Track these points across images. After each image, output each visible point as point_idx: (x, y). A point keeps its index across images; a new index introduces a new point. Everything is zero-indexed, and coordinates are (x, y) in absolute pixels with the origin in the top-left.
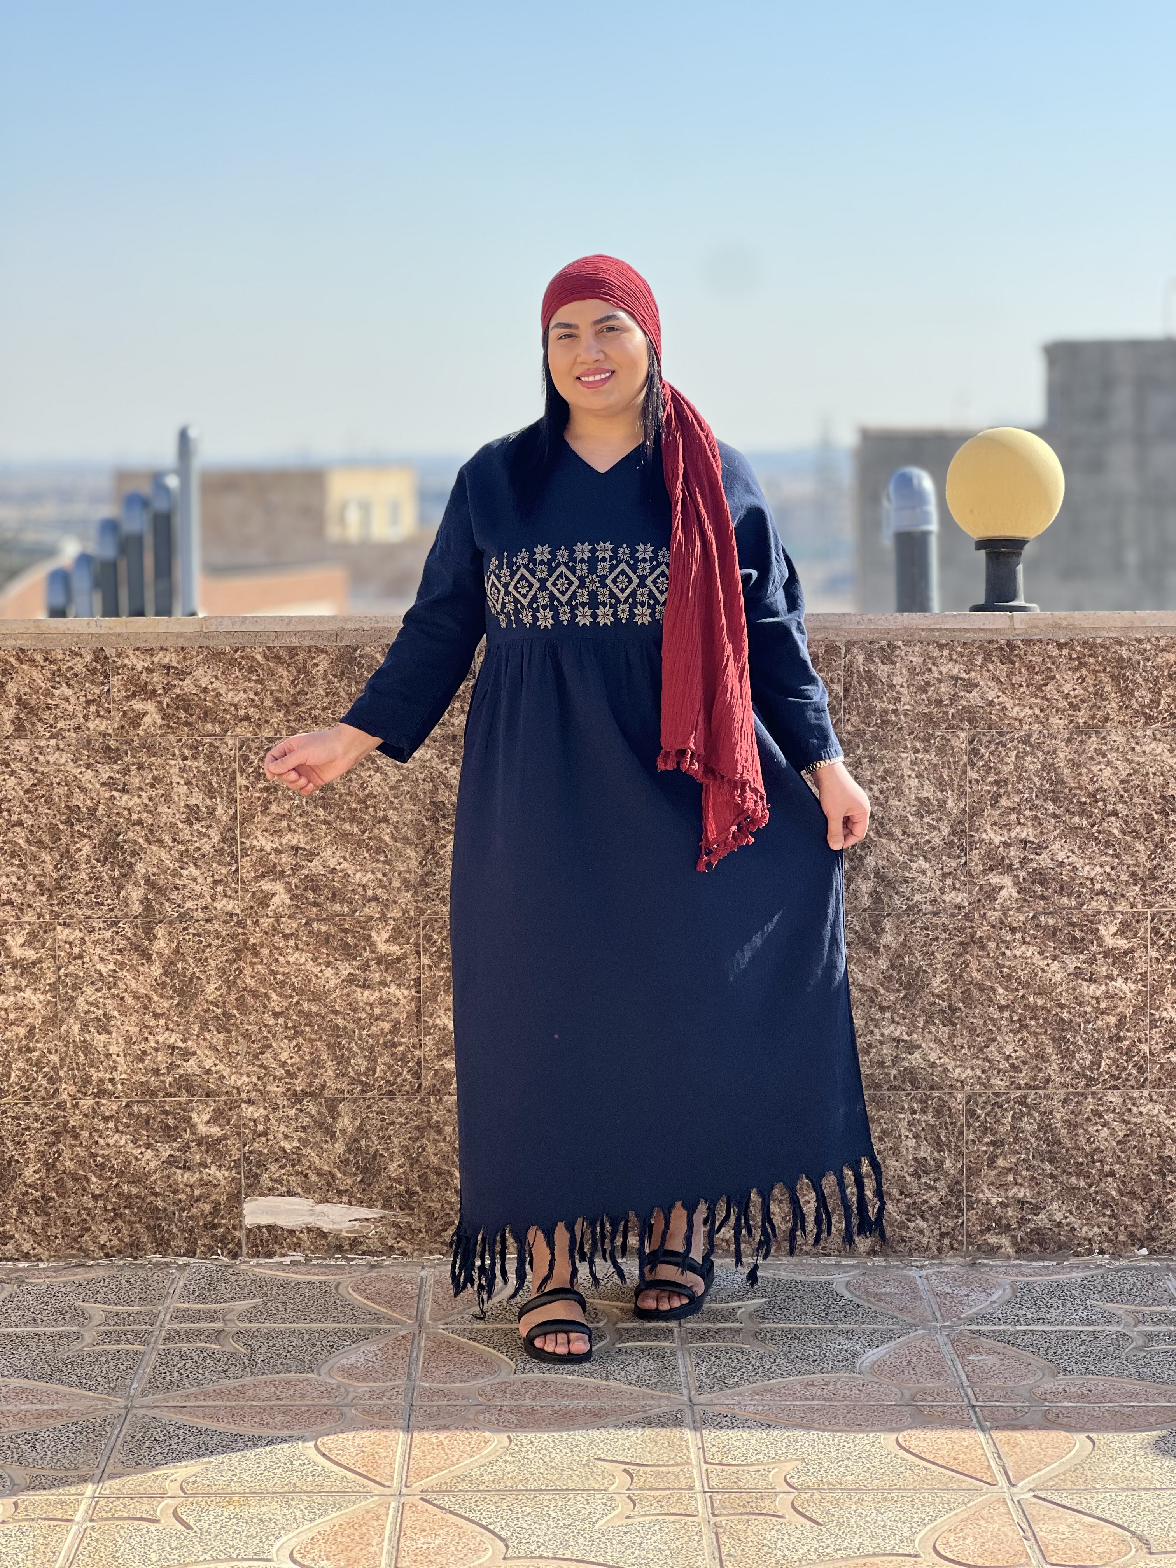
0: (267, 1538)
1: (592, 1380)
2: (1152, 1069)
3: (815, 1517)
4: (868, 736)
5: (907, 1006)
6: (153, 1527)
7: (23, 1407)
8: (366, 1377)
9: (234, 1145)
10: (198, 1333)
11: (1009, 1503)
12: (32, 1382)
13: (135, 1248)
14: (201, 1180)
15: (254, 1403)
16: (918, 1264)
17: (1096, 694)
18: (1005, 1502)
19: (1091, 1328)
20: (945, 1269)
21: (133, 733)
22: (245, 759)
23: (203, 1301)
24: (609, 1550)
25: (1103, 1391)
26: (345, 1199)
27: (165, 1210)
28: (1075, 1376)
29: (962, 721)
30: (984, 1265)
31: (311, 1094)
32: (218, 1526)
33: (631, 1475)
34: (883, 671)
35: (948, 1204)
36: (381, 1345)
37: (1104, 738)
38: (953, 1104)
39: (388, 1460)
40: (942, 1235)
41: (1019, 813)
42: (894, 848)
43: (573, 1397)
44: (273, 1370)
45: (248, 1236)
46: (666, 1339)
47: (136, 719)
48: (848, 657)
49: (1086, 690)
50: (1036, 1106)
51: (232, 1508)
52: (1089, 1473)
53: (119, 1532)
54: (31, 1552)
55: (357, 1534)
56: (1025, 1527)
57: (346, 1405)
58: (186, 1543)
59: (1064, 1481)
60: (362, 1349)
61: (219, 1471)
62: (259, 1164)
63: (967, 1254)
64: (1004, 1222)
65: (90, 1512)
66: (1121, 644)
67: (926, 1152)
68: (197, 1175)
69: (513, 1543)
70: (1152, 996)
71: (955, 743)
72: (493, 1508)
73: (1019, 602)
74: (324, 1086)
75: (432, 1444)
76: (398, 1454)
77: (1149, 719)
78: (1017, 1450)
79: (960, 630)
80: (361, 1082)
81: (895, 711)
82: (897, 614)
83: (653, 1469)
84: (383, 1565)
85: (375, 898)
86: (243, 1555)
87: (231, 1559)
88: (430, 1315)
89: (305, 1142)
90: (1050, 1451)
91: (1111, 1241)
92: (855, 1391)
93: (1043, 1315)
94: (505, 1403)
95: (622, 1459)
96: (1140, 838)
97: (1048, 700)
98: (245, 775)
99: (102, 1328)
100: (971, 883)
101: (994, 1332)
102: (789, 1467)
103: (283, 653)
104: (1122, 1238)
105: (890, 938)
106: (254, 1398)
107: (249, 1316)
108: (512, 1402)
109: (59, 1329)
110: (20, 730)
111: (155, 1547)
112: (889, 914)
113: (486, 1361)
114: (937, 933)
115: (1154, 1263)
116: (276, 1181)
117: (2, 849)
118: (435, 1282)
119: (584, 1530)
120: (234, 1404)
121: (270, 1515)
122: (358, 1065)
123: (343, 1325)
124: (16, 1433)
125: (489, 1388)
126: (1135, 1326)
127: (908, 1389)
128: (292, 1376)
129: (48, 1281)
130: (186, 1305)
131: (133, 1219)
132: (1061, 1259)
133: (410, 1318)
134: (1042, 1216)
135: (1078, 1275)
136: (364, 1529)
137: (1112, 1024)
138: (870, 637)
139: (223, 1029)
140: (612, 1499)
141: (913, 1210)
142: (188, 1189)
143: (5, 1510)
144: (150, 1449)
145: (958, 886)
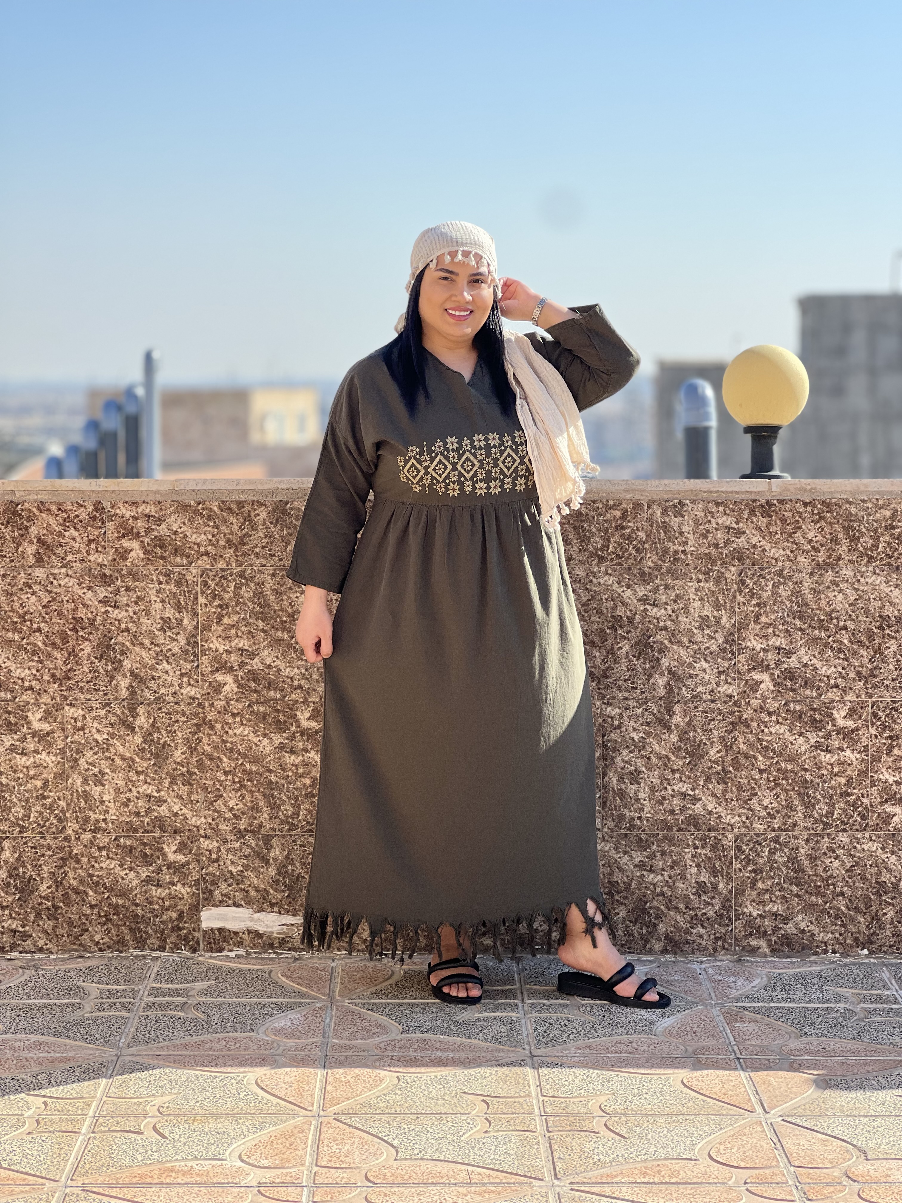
0: (222, 1145)
1: (459, 1039)
2: (872, 816)
3: (622, 1133)
4: (664, 570)
5: (691, 769)
6: (138, 1137)
7: (41, 1055)
8: (292, 1035)
9: (194, 868)
10: (168, 1005)
11: (764, 1124)
12: (47, 1037)
13: (121, 944)
14: (170, 894)
15: (211, 1053)
16: (698, 960)
17: (831, 540)
18: (761, 1124)
19: (826, 1005)
20: (718, 964)
21: (123, 563)
22: (205, 584)
23: (172, 982)
24: (472, 1155)
25: (834, 1049)
26: (276, 909)
27: (143, 916)
28: (813, 1038)
29: (733, 559)
30: (748, 961)
31: (252, 832)
32: (186, 1137)
33: (487, 1104)
34: (675, 522)
35: (721, 916)
36: (303, 1014)
37: (837, 573)
38: (725, 842)
39: (309, 1092)
40: (717, 939)
41: (774, 628)
42: (682, 652)
43: (444, 1050)
44: (224, 1030)
45: (204, 936)
46: (513, 1011)
47: (124, 554)
48: (650, 511)
49: (824, 537)
50: (786, 844)
51: (196, 1124)
52: (823, 1105)
53: (113, 1141)
54: (50, 1154)
55: (288, 1142)
56: (776, 1141)
57: (278, 1055)
58: (163, 1148)
59: (805, 1110)
60: (289, 1016)
61: (186, 1099)
62: (213, 883)
63: (735, 953)
64: (762, 929)
65: (92, 1127)
66: (850, 503)
67: (704, 877)
68: (167, 891)
69: (402, 1149)
70: (872, 763)
71: (728, 575)
72: (387, 1125)
73: (776, 472)
74: (261, 826)
75: (341, 1082)
76: (317, 1088)
77: (871, 559)
78: (771, 1089)
79: (732, 492)
80: (288, 823)
81: (684, 552)
82: (686, 480)
83: (504, 1100)
84: (307, 1163)
85: (300, 687)
86: (204, 1156)
87: (196, 1159)
88: (339, 993)
89: (246, 867)
90: (794, 1090)
91: (841, 944)
92: (652, 1047)
93: (790, 996)
94: (395, 1054)
95: (481, 1093)
96: (863, 646)
97: (796, 544)
98: (205, 595)
99: (98, 1001)
100: (739, 678)
101: (754, 1007)
102: (603, 1099)
103: (234, 506)
104: (849, 941)
105: (679, 719)
106: (210, 1049)
107: (206, 993)
108: (401, 1054)
109: (66, 1001)
110: (39, 561)
111: (140, 1150)
112: (678, 702)
113: (380, 1025)
114: (714, 715)
115: (873, 961)
116: (225, 895)
118: (342, 970)
119: (453, 1141)
120: (196, 1053)
121: (224, 1129)
122: (286, 810)
123: (274, 1000)
124: (37, 1073)
125: (383, 1044)
126: (858, 1004)
127: (691, 1046)
128: (238, 1034)
129: (57, 968)
130: (159, 985)
131: (120, 923)
132: (804, 957)
133: (324, 995)
134: (790, 925)
135: (816, 968)
136: (293, 1139)
137: (842, 784)
138: (666, 497)
139: (187, 783)
140: (474, 1120)
141: (695, 920)
142: (160, 901)
143: (30, 1125)
144: (135, 1084)
145: (729, 681)
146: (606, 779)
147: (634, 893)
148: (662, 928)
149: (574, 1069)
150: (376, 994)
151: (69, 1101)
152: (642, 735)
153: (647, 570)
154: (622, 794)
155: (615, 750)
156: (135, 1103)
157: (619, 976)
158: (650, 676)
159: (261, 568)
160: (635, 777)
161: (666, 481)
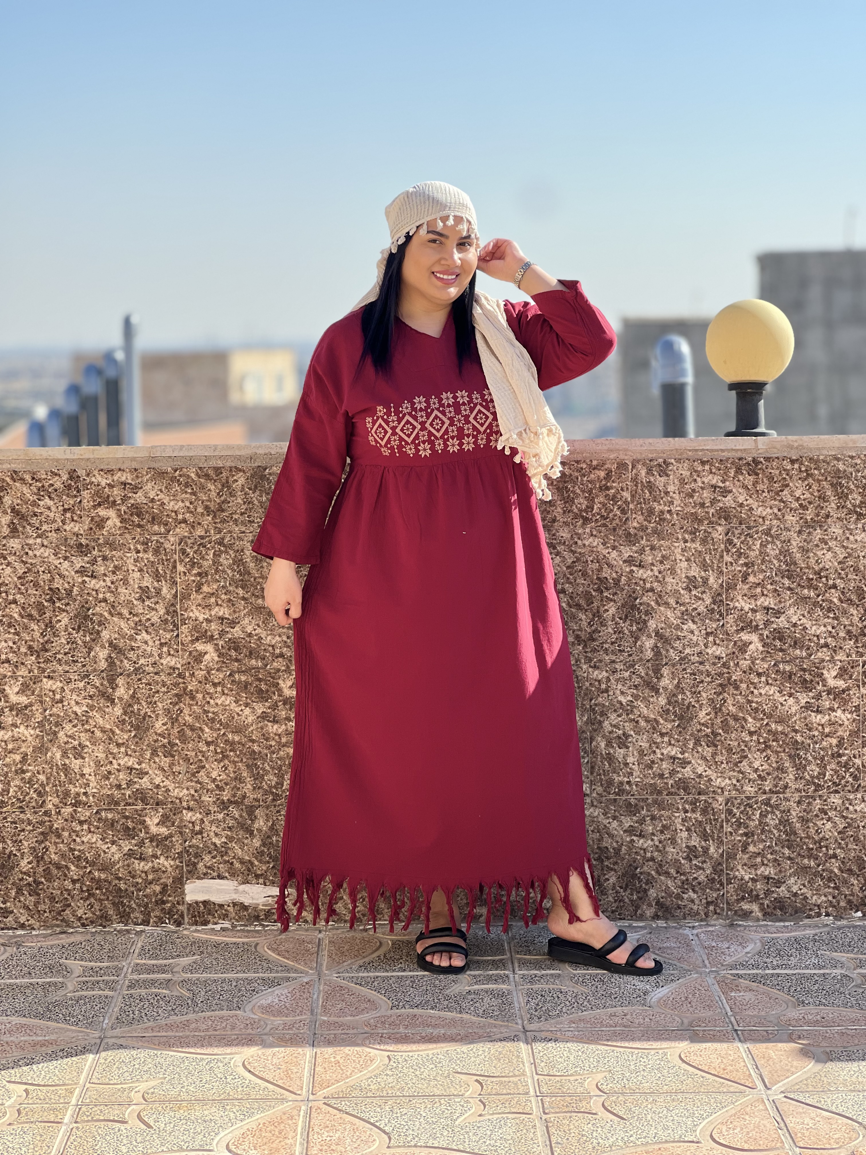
0: (209, 1134)
1: (450, 1013)
2: (864, 777)
3: (620, 1114)
4: (649, 531)
5: (680, 732)
6: (122, 1127)
7: (22, 1038)
8: (280, 1013)
9: (177, 841)
10: (153, 982)
11: (766, 1102)
12: (29, 1019)
13: (104, 919)
14: (153, 867)
15: (196, 1034)
16: (690, 925)
17: (819, 497)
18: (763, 1101)
19: (822, 971)
20: (710, 929)
21: (100, 533)
22: (183, 552)
23: (156, 958)
24: (467, 1140)
25: (833, 1018)
26: (261, 881)
27: (126, 890)
28: (811, 1007)
29: (719, 518)
30: (740, 925)
31: (235, 802)
32: (172, 1125)
33: (481, 1084)
34: (660, 481)
35: (713, 880)
36: (290, 990)
37: (826, 531)
38: (715, 805)
39: (298, 1074)
40: (708, 903)
41: (763, 587)
42: (669, 614)
43: (435, 1026)
44: (210, 1008)
45: (188, 909)
46: (504, 982)
47: (100, 523)
48: (634, 471)
49: (812, 495)
50: (777, 807)
51: (182, 1111)
52: (825, 1079)
53: (97, 1131)
54: (32, 1146)
55: (277, 1130)
56: (779, 1120)
57: (266, 1034)
58: (148, 1138)
59: (807, 1085)
60: (276, 992)
61: (172, 1084)
62: (196, 856)
63: (727, 917)
64: (755, 893)
65: (75, 1116)
66: (838, 460)
67: (695, 841)
68: (150, 864)
69: (394, 1136)
70: (863, 723)
71: (715, 535)
72: (379, 1109)
73: (761, 429)
74: (244, 797)
75: (331, 1062)
76: (306, 1070)
77: (860, 516)
78: (771, 1063)
79: (717, 450)
80: (272, 793)
81: (669, 512)
83: (498, 1079)
84: (297, 1153)
85: (282, 655)
86: (191, 1147)
87: (181, 1150)
88: (327, 967)
89: (230, 839)
90: (795, 1064)
91: (834, 906)
92: (647, 1020)
93: (785, 962)
94: (385, 1031)
95: (474, 1072)
96: (853, 605)
97: (783, 502)
98: (183, 564)
99: (80, 979)
100: (727, 639)
101: (749, 975)
102: (599, 1077)
103: (211, 472)
104: (843, 904)
105: (668, 682)
106: (197, 1029)
107: (191, 969)
108: (391, 1031)
109: (48, 980)
110: (14, 531)
111: (125, 1142)
112: (666, 664)
113: (369, 1001)
114: (702, 677)
116: (209, 868)
117: (1, 621)
118: (329, 942)
119: (447, 1125)
120: (181, 1034)
121: (211, 1117)
122: (269, 780)
123: (261, 975)
124: (18, 1058)
125: (372, 1021)
126: (854, 969)
127: (687, 1018)
128: (224, 1013)
129: (39, 944)
130: (143, 961)
131: (102, 897)
132: (797, 920)
133: (311, 969)
134: (783, 888)
135: (810, 932)
136: (282, 1126)
137: (834, 744)
138: (650, 456)
139: (168, 754)
140: (467, 1102)
141: (686, 885)
142: (143, 875)
143: (11, 1115)
144: (119, 1069)
145: (717, 642)
146: (594, 743)
147: (623, 859)
148: (652, 893)
149: (569, 1045)
150: (364, 967)
151: (51, 1088)
152: (630, 698)
153: (632, 531)
154: (610, 758)
155: (602, 714)
156: (119, 1090)
157: (612, 944)
158: (637, 639)
159: (240, 535)
160: (623, 741)
161: (651, 440)
